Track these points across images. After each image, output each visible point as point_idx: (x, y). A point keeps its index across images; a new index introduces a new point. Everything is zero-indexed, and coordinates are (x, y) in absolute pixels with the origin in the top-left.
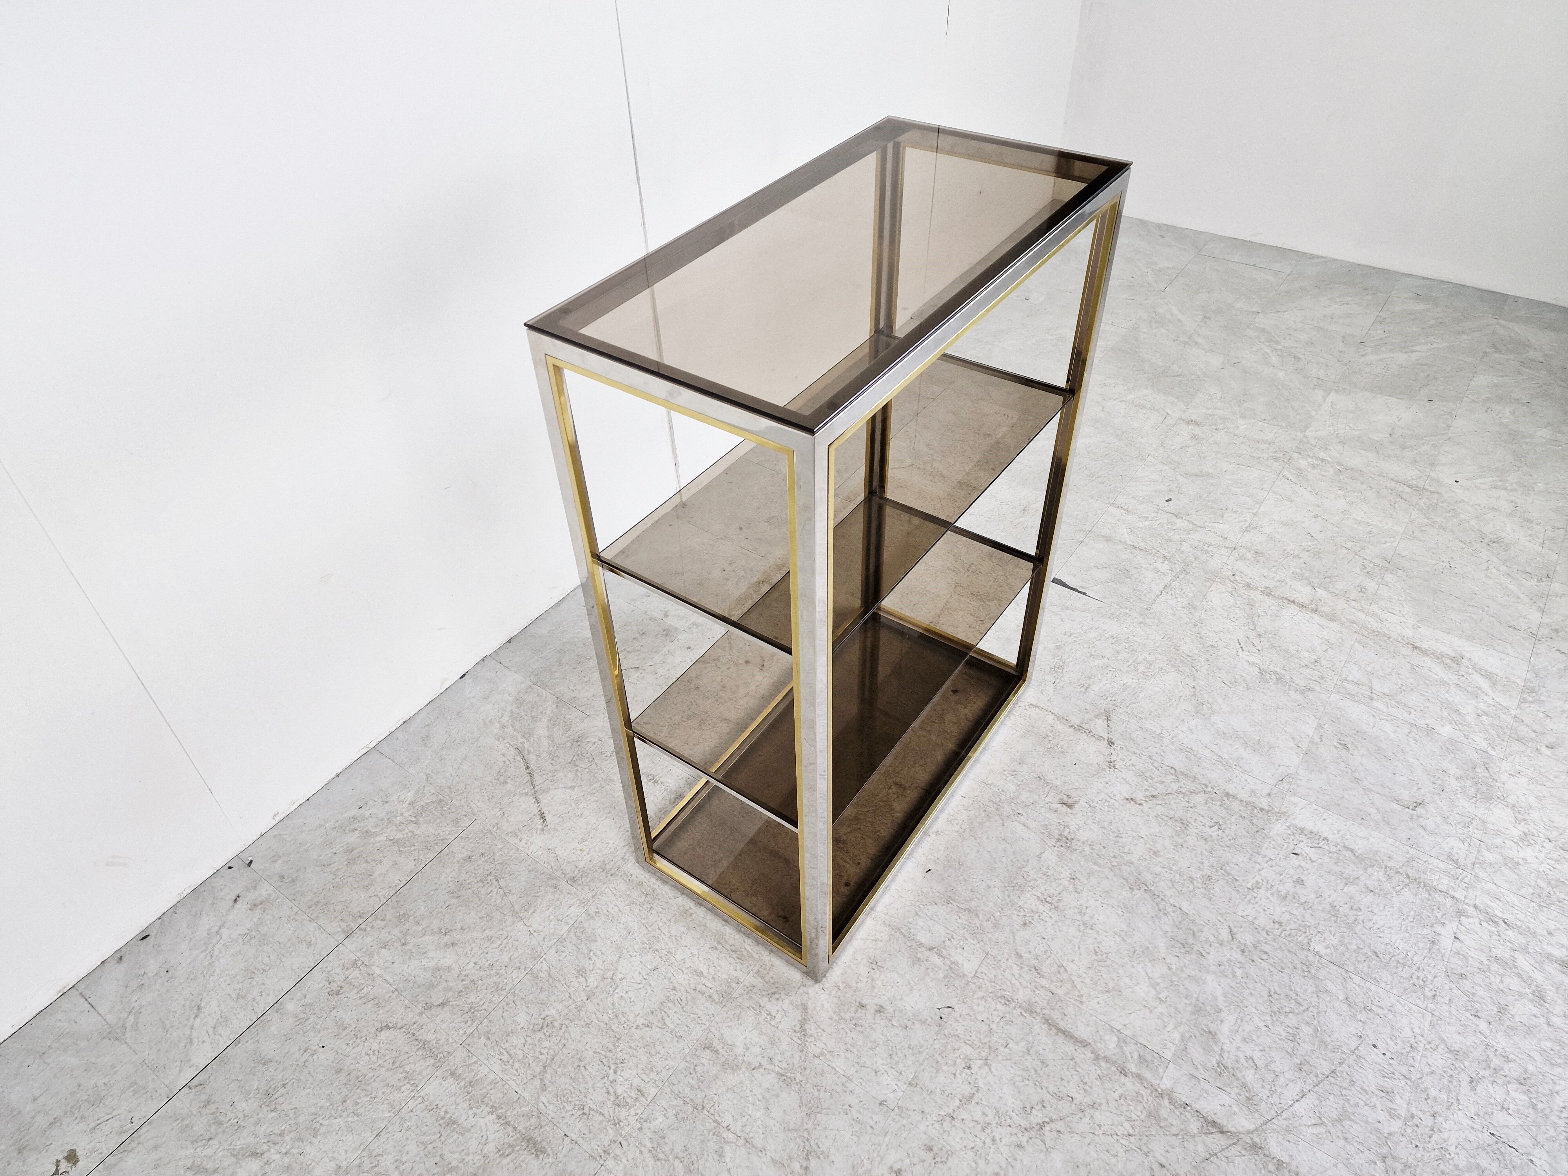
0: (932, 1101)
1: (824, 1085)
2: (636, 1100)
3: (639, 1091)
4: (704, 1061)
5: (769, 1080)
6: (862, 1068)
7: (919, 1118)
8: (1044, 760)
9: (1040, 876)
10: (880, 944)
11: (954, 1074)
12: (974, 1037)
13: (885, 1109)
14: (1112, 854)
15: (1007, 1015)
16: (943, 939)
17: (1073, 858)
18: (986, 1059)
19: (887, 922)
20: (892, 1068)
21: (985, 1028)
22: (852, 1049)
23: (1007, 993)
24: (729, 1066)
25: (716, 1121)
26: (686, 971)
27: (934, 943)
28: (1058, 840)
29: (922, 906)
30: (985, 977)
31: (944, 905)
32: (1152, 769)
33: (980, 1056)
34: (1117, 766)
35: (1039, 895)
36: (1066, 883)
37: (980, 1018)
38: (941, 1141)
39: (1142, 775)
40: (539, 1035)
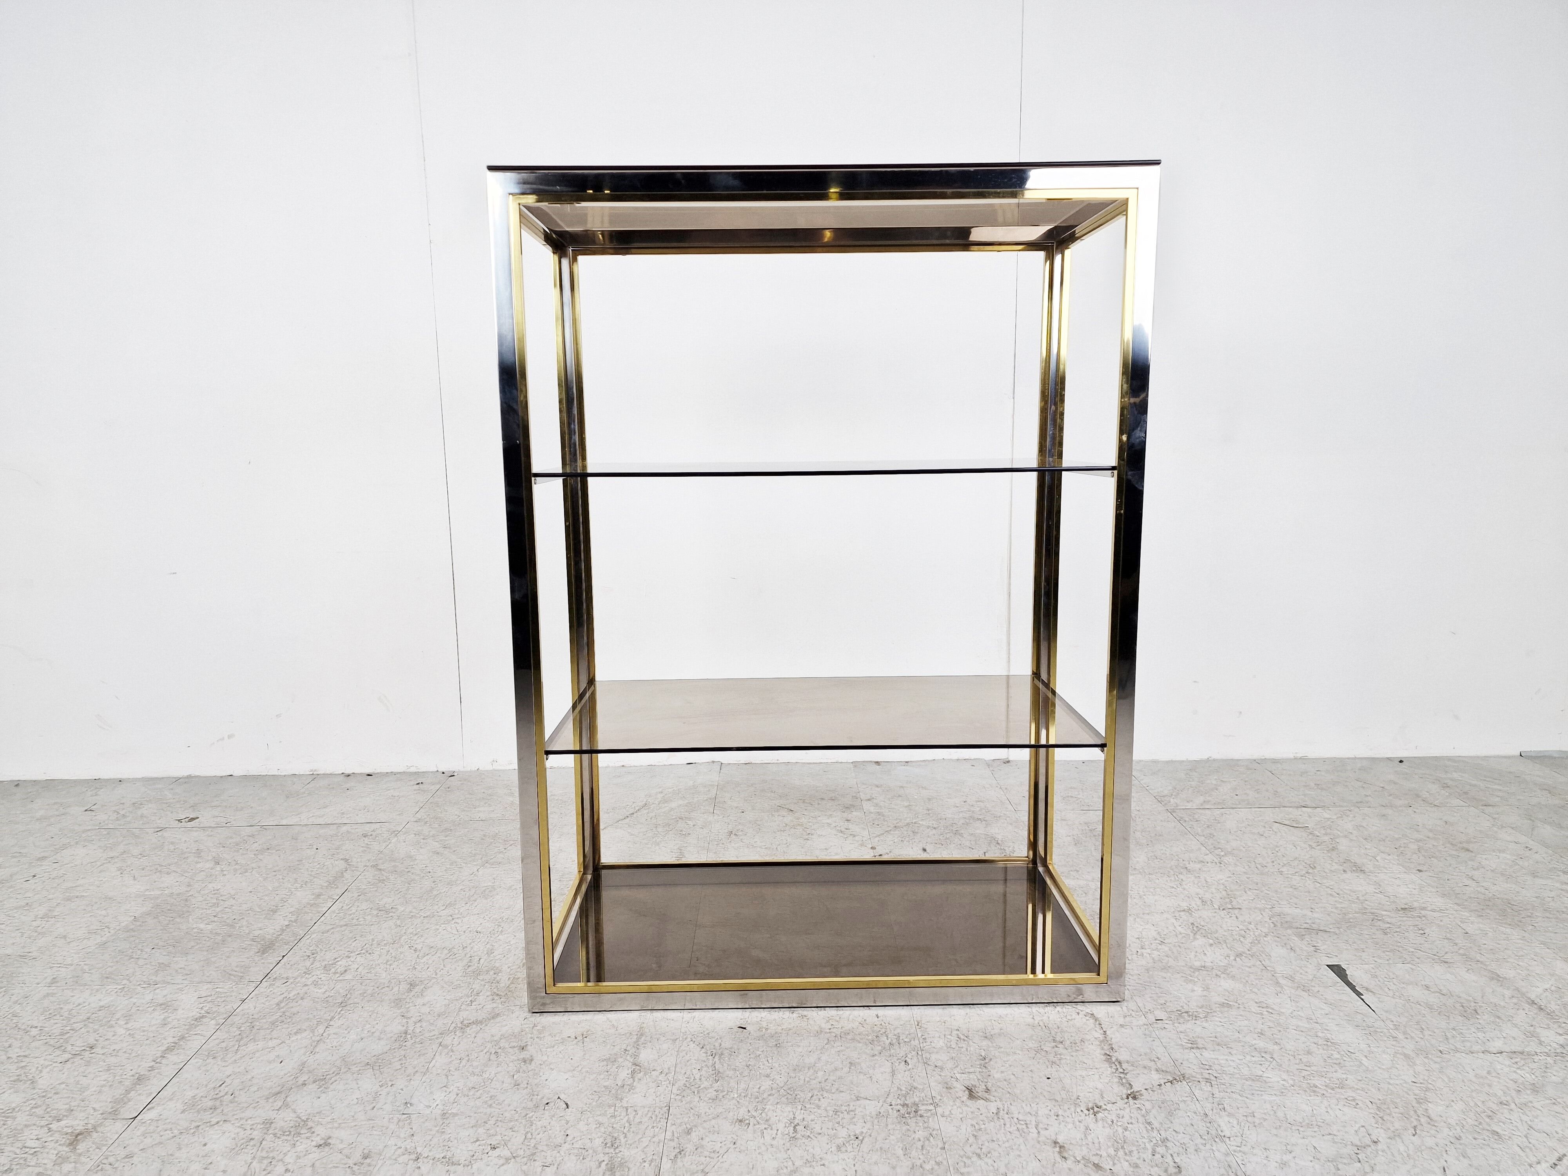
0: (431, 1137)
1: (408, 1061)
2: (335, 973)
3: (346, 971)
4: (396, 989)
5: (396, 1027)
6: (444, 1077)
7: (402, 1135)
8: (1018, 1052)
9: (828, 1108)
10: (613, 1031)
11: (477, 1140)
12: (538, 1137)
13: (402, 1107)
14: (939, 1159)
15: (590, 1151)
16: (658, 1068)
17: (890, 1127)
18: (514, 1157)
19: (644, 1025)
20: (457, 1095)
21: (560, 1140)
22: (464, 1062)
23: (623, 1141)
24: (398, 1002)
25: (333, 1018)
26: (488, 946)
27: (646, 1064)
28: (904, 1105)
29: (689, 1039)
30: (631, 1117)
31: (707, 1053)
32: (1145, 1148)
33: (517, 1150)
34: (1099, 1115)
35: (799, 1117)
36: (843, 1133)
37: (568, 1132)
38: (380, 1162)
39: (1120, 1144)
40: (375, 912)
